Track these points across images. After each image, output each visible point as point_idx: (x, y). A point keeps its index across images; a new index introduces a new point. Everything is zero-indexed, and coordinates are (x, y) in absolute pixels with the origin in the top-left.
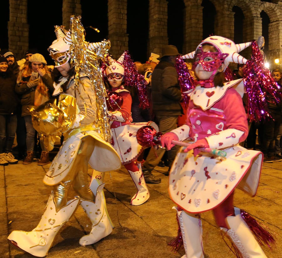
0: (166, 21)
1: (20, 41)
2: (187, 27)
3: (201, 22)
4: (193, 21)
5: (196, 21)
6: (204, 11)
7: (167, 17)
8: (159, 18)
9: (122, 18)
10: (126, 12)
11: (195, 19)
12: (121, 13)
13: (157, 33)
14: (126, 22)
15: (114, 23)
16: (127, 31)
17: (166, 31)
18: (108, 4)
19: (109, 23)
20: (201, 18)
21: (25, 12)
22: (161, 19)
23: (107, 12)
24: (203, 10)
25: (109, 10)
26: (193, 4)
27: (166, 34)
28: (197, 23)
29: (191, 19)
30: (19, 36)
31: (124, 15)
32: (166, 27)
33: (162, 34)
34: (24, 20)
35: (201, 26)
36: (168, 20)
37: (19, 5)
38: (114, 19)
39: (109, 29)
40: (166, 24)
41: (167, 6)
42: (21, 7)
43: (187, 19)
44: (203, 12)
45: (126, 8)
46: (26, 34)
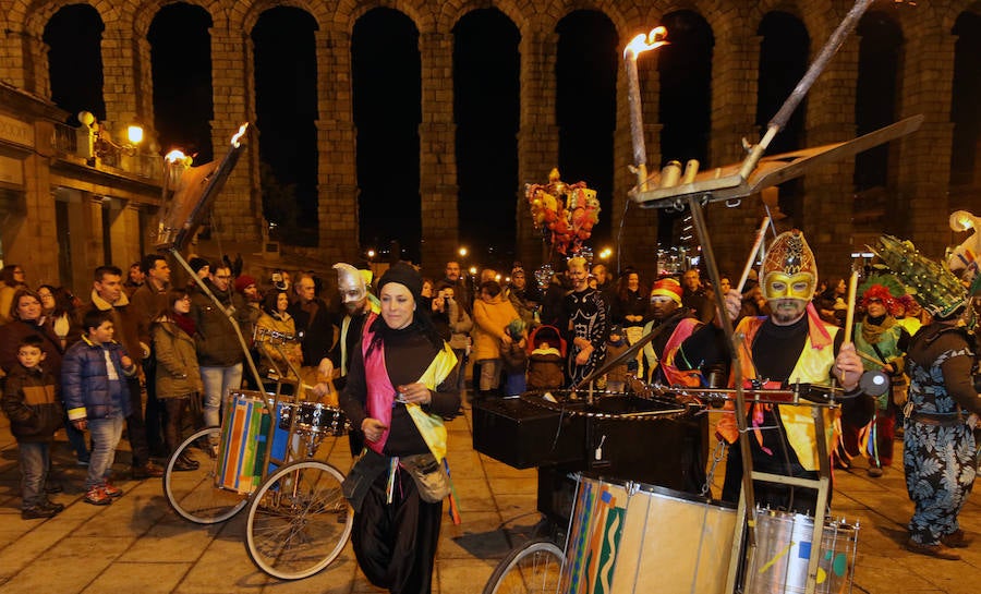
0: (854, 84)
1: (543, 162)
2: (905, 93)
3: (949, 76)
4: (927, 76)
5: (936, 75)
6: (958, 47)
7: (855, 75)
8: (835, 80)
9: (748, 92)
10: (756, 74)
11: (933, 70)
12: (744, 79)
13: (828, 116)
14: (755, 98)
15: (727, 104)
16: (757, 119)
17: (852, 108)
18: (714, 60)
19: (715, 105)
20: (951, 65)
21: (551, 102)
22: (842, 81)
23: (710, 79)
24: (957, 44)
25: (713, 74)
26: (928, 32)
27: (852, 118)
28: (935, 82)
29: (919, 72)
30: (542, 152)
31: (751, 83)
32: (853, 100)
33: (841, 118)
34: (550, 119)
35: (948, 86)
36: (859, 82)
37: (542, 89)
38: (728, 96)
39: (714, 116)
40: (854, 92)
41: (857, 48)
42: (545, 93)
43: (906, 72)
44: (957, 51)
45: (756, 65)
46: (555, 147)
